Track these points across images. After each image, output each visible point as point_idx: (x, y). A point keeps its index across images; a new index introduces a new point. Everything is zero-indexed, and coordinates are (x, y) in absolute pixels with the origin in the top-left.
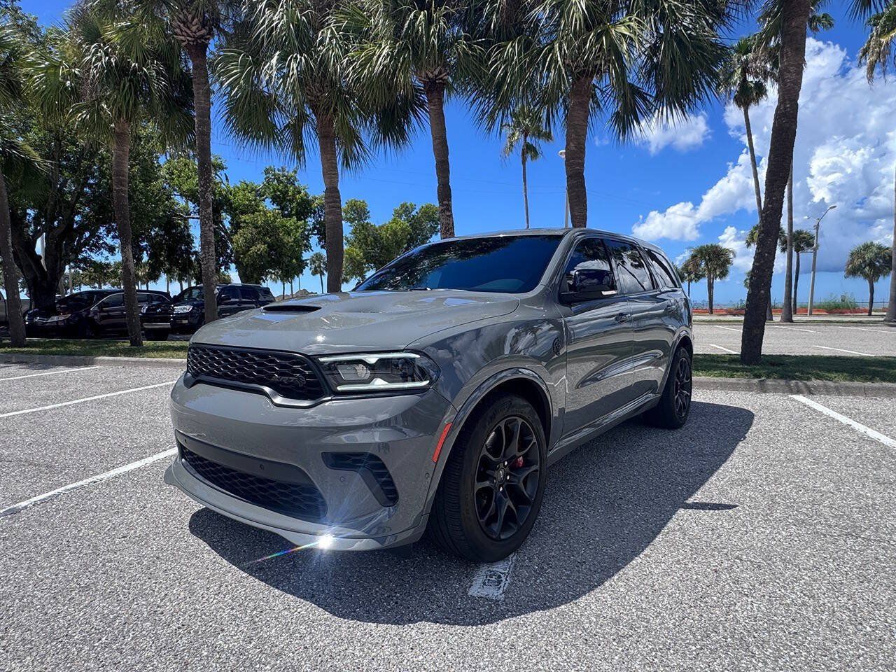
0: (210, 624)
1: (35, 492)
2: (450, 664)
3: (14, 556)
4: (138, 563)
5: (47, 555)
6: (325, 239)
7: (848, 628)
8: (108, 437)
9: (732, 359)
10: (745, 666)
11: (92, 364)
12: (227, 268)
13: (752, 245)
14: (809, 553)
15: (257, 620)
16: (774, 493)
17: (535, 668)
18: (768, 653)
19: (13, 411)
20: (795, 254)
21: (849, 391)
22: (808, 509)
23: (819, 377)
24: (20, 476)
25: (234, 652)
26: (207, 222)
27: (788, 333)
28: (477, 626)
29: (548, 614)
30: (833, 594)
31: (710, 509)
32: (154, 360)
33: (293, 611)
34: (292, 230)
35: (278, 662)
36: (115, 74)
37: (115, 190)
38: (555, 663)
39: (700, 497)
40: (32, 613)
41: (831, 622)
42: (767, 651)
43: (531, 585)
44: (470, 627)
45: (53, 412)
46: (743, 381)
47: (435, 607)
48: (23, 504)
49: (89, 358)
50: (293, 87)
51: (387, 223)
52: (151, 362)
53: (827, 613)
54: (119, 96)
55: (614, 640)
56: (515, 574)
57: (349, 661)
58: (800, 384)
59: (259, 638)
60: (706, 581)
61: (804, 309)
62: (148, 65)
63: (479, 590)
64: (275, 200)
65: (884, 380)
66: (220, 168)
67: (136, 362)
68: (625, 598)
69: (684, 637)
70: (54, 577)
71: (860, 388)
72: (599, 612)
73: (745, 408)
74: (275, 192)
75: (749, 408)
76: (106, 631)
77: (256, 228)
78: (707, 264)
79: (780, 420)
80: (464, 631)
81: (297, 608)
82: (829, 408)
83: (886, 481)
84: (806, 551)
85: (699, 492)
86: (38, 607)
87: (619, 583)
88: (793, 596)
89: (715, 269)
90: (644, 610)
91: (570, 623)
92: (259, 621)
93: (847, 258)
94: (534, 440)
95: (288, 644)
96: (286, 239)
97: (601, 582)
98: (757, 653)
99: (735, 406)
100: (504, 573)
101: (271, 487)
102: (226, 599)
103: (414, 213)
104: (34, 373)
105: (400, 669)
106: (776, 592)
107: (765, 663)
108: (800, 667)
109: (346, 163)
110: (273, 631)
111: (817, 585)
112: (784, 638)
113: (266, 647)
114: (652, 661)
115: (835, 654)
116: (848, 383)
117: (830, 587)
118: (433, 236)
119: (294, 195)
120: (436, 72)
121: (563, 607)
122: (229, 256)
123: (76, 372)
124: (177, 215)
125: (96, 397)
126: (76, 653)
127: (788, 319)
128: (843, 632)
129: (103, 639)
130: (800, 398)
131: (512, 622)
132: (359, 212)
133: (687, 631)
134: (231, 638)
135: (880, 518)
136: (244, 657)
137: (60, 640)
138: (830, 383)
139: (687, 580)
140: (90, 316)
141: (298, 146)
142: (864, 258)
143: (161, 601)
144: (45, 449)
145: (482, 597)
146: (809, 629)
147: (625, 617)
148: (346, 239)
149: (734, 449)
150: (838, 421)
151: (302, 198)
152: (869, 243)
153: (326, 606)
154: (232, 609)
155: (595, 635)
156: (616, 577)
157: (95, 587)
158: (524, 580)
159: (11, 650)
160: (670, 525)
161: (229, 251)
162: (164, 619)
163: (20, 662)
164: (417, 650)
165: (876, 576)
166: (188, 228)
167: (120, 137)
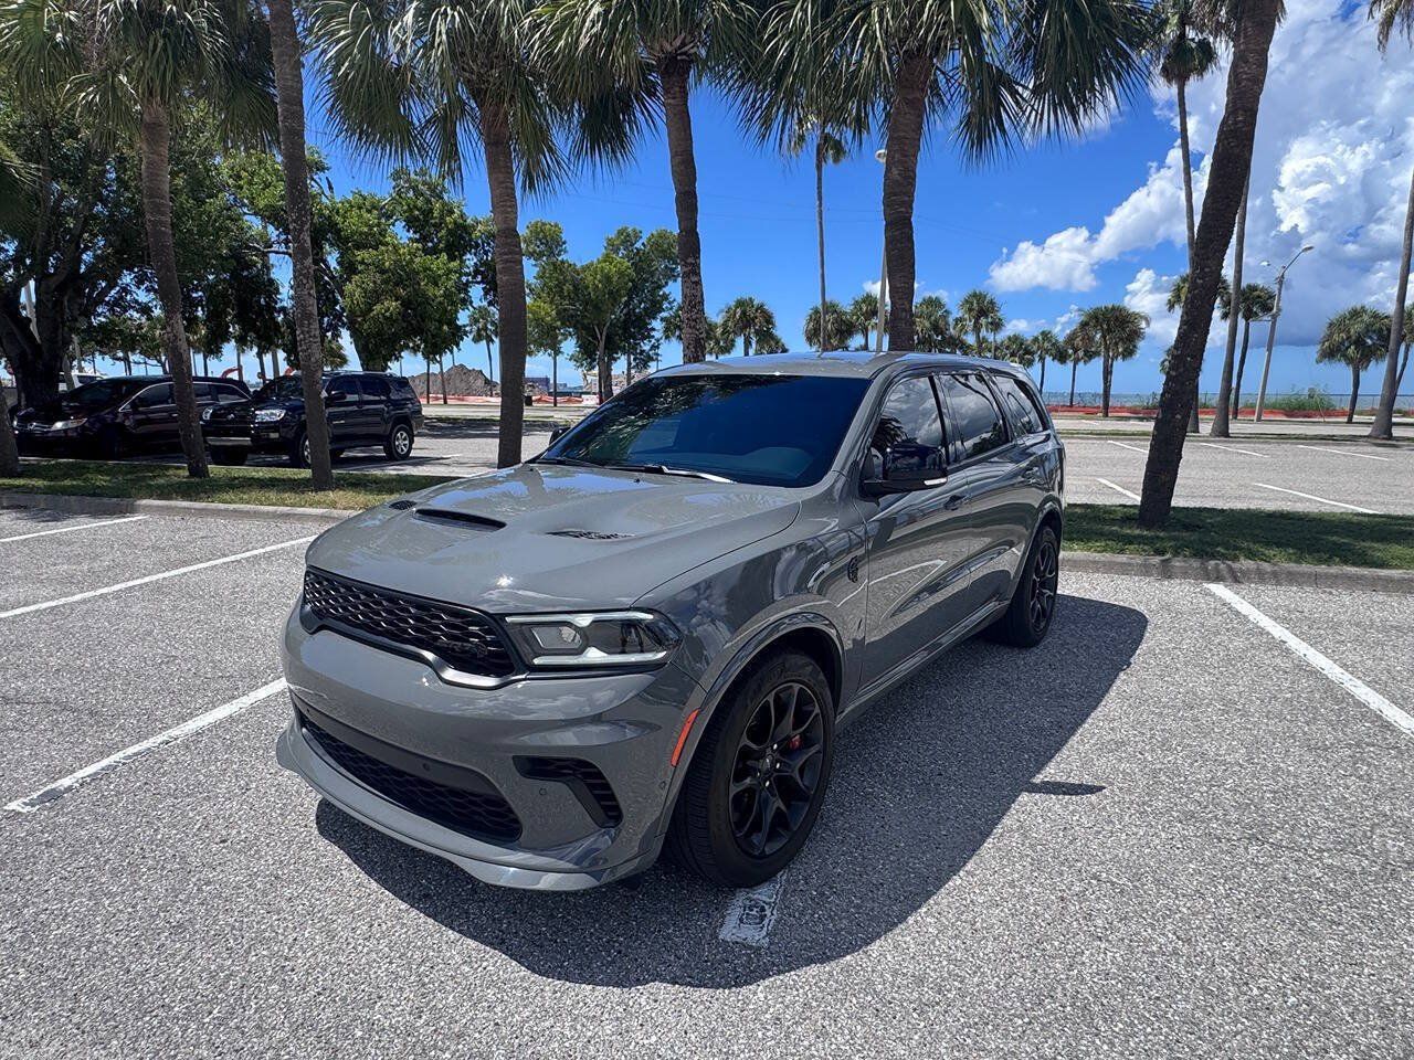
0: (363, 987)
1: (80, 760)
2: (694, 1048)
3: (67, 874)
4: (249, 886)
5: (115, 873)
6: (495, 290)
7: (1228, 991)
8: (176, 657)
9: (1126, 516)
10: (1084, 1048)
11: (132, 510)
12: (336, 336)
13: (1176, 306)
14: (1194, 870)
15: (426, 980)
16: (1159, 766)
17: (807, 1053)
18: (1117, 1030)
19: (18, 605)
20: (1241, 323)
21: (1293, 579)
22: (1202, 793)
23: (1251, 555)
24: (52, 730)
25: (399, 1032)
26: (305, 281)
27: (1219, 457)
28: (730, 988)
29: (827, 969)
30: (1216, 936)
31: (1064, 793)
32: (232, 507)
33: (476, 966)
34: (440, 276)
35: (460, 1047)
36: (139, 24)
37: (150, 221)
38: (833, 1047)
39: (1052, 771)
40: (108, 970)
41: (1207, 981)
42: (1116, 1026)
43: (806, 923)
44: (721, 990)
45: (85, 608)
46: (1139, 560)
47: (672, 958)
48: (66, 782)
49: (126, 501)
50: (442, 64)
51: (595, 261)
52: (226, 510)
53: (1204, 967)
54: (147, 65)
55: (915, 1010)
56: (784, 906)
57: (556, 1045)
58: (1222, 566)
59: (431, 1009)
60: (1047, 916)
61: (1250, 409)
62: (193, 9)
63: (734, 931)
64: (411, 223)
65: (1345, 562)
66: (318, 170)
67: (203, 509)
68: (933, 942)
69: (1008, 1005)
70: (130, 910)
71: (1310, 575)
72: (897, 967)
73: (1137, 608)
74: (410, 210)
75: (1141, 608)
76: (217, 998)
77: (383, 272)
78: (1104, 337)
79: (1185, 630)
80: (712, 997)
81: (482, 961)
82: (1258, 608)
83: (1320, 744)
84: (1191, 865)
85: (1052, 764)
86: (115, 959)
87: (928, 920)
88: (1162, 940)
89: (1116, 344)
90: (958, 964)
91: (857, 984)
92: (429, 983)
93: (1323, 331)
94: (817, 710)
95: (472, 1019)
96: (431, 291)
97: (902, 919)
98: (1103, 1029)
99: (1121, 604)
100: (769, 904)
101: (441, 794)
102: (381, 947)
103: (638, 245)
104: (43, 529)
105: (626, 1056)
106: (1139, 933)
107: (1112, 1044)
108: (1157, 1051)
109: (530, 183)
110: (451, 998)
111: (1197, 922)
112: (1142, 1006)
113: (442, 1023)
114: (962, 1041)
115: (1205, 1031)
116: (1292, 566)
117: (1214, 925)
118: (670, 283)
119: (442, 217)
120: (678, 43)
121: (848, 957)
122: (338, 317)
123: (109, 526)
124: (249, 248)
125: (147, 579)
126: (180, 1033)
127: (1222, 432)
128: (1220, 996)
129: (215, 1012)
130: (1219, 589)
131: (778, 982)
132: (549, 242)
133: (1014, 995)
134: (394, 1011)
135: (1302, 809)
136: (414, 1040)
137: (154, 1014)
138: (1266, 565)
139: (1022, 914)
140: (118, 421)
141: (450, 153)
142: (1349, 332)
143: (290, 949)
144: (82, 680)
145: (737, 943)
146: (1177, 993)
147: (932, 974)
148: (529, 286)
149: (1111, 685)
150: (1268, 633)
151: (455, 223)
152: (1359, 307)
153: (521, 957)
154: (391, 963)
155: (890, 1003)
156: (924, 910)
157: (193, 926)
158: (797, 915)
159: (88, 1029)
160: (1006, 821)
161: (338, 308)
162: (296, 979)
163: (104, 1048)
164: (648, 1026)
165: (1279, 907)
166: (268, 269)
167: (152, 130)
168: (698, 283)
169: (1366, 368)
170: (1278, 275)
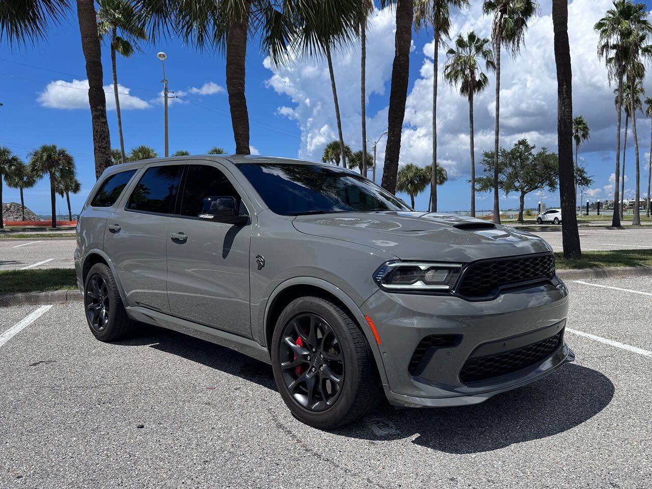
152: (410, 164)
168: (106, 123)
169: (417, 194)
170: (374, 146)
